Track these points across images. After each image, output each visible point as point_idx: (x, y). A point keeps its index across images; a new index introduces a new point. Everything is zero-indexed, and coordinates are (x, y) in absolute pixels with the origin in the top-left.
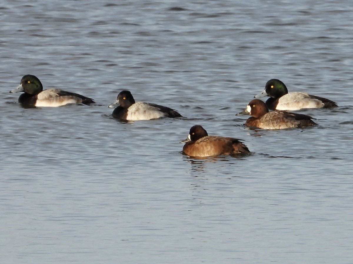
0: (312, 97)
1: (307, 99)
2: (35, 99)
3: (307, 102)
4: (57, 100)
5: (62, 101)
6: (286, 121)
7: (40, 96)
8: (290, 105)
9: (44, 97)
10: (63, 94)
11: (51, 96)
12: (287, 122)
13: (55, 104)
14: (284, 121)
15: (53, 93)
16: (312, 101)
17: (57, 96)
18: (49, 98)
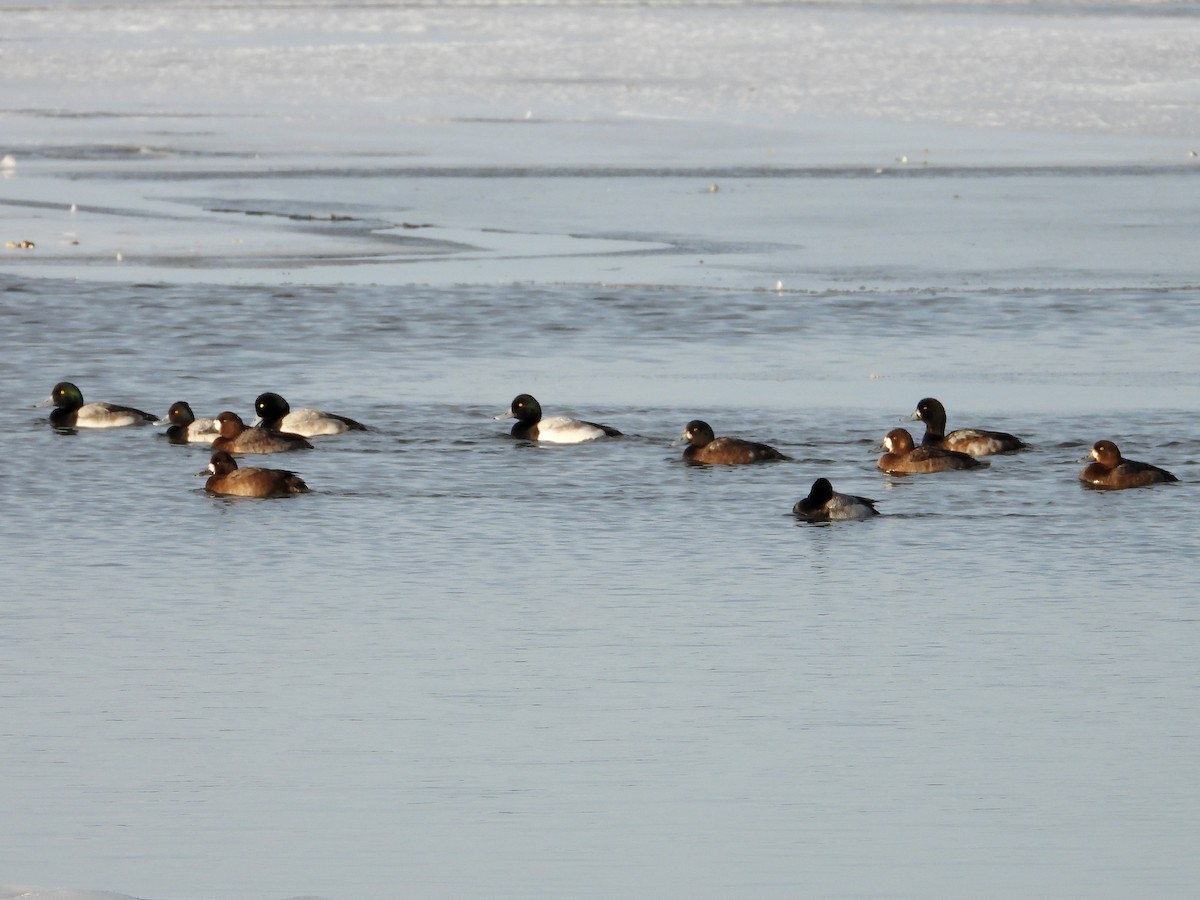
0: (330, 417)
1: (324, 420)
2: (75, 418)
3: (326, 425)
4: (107, 417)
5: (113, 419)
6: (272, 442)
7: (82, 412)
8: (301, 429)
9: (88, 414)
10: (114, 410)
11: (97, 412)
12: (274, 445)
13: (104, 424)
14: (269, 444)
15: (100, 409)
16: (333, 422)
17: (106, 413)
18: (96, 416)
